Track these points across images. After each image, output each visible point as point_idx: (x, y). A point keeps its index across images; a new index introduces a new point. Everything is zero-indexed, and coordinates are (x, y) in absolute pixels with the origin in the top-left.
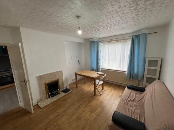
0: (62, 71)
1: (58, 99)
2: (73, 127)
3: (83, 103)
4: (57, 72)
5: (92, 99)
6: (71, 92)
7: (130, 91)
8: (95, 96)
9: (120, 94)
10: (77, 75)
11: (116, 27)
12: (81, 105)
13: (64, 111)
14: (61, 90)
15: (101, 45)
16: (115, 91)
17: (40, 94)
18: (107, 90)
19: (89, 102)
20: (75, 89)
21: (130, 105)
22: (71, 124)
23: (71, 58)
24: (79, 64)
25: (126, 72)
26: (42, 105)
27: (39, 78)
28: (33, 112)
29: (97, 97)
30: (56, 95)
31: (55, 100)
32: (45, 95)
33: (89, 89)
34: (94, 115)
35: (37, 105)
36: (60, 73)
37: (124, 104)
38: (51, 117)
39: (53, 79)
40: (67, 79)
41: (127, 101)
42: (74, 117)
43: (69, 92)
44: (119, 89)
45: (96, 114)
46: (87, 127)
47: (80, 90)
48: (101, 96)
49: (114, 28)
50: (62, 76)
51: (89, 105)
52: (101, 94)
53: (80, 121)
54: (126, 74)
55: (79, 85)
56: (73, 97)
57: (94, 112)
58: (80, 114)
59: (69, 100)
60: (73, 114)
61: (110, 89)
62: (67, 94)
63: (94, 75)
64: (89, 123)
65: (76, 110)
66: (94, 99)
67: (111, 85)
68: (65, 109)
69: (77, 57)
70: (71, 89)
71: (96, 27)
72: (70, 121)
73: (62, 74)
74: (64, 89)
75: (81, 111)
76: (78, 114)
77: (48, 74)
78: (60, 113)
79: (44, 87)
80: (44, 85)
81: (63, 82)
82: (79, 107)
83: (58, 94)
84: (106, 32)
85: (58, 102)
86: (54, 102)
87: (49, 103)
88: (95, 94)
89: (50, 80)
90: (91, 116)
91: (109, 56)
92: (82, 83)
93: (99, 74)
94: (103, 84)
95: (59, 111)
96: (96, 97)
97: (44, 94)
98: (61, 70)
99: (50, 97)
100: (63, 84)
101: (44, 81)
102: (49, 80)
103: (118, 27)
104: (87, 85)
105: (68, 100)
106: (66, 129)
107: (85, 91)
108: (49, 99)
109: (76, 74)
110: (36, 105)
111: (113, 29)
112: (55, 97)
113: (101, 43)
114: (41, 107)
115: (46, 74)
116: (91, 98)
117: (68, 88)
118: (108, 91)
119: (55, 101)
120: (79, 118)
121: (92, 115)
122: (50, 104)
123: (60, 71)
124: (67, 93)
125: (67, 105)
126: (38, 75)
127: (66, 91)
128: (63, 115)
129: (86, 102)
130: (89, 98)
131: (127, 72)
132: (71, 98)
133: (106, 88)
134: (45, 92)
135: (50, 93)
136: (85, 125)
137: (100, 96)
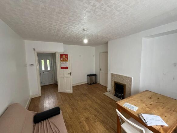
0: (131, 78)
3: (102, 115)
4: (126, 77)
5: (109, 127)
27: (112, 75)
42: (88, 107)
51: (97, 120)
53: (83, 109)
58: (89, 110)
60: (91, 107)
64: (79, 113)
73: (131, 82)
75: (91, 112)
101: (114, 79)
120: (86, 109)
125: (102, 104)
129: (103, 119)
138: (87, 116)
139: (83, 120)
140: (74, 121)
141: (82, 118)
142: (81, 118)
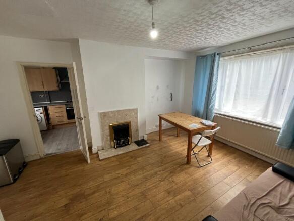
0: (136, 110)
1: (125, 153)
2: (129, 207)
3: (160, 171)
4: (129, 110)
5: (179, 169)
6: (148, 146)
7: (279, 180)
8: (188, 166)
9: (250, 178)
10: (162, 121)
11: (258, 10)
12: (156, 173)
13: (126, 175)
14: (134, 140)
15: (220, 62)
16: (239, 168)
17: (103, 140)
18: (217, 160)
19: (171, 173)
20: (156, 142)
21: (261, 217)
22: (128, 200)
23: (158, 87)
24: (172, 100)
25: (281, 131)
26: (103, 156)
27: (101, 115)
28: (89, 161)
29: (192, 169)
30: (125, 145)
31: (121, 152)
32: (109, 142)
33: (181, 149)
34: (172, 201)
35: (97, 153)
36: (134, 112)
37: (245, 207)
38: (107, 177)
39: (121, 121)
40: (144, 124)
41: (259, 202)
42: (137, 191)
43: (144, 146)
44: (251, 166)
45: (175, 201)
46: (151, 217)
47: (165, 147)
48: (201, 169)
49: (254, 14)
50: (137, 118)
51: (170, 179)
52: (202, 164)
53: (144, 201)
54: (280, 135)
55: (164, 138)
56: (148, 156)
57: (175, 196)
58: (149, 188)
59: (140, 159)
60: (138, 185)
61: (226, 159)
62: (141, 149)
63: (193, 124)
64: (157, 211)
65: (144, 180)
66: (182, 170)
67: (234, 153)
68: (129, 171)
69: (168, 86)
70: (149, 142)
71: (201, 18)
72: (130, 194)
73: (137, 114)
74: (139, 139)
75: (152, 186)
76: (145, 189)
77: (114, 111)
78: (119, 175)
79: (108, 131)
80: (107, 128)
81: (138, 127)
82: (152, 176)
83: (128, 144)
84: (231, 28)
85: (124, 157)
86: (118, 155)
87: (111, 156)
88: (188, 162)
89: (117, 122)
90: (165, 200)
91: (237, 87)
92: (173, 135)
93: (203, 124)
94: (210, 146)
95: (120, 171)
96: (189, 168)
97: (107, 141)
98: (135, 107)
99: (116, 147)
100: (137, 130)
101: (107, 121)
102: (116, 120)
103: (268, 10)
104: (180, 141)
105: (138, 159)
106: (119, 204)
107: (172, 150)
108: (114, 150)
109: (161, 118)
110: (95, 154)
111: (252, 18)
112: (122, 148)
113: (221, 59)
114: (101, 159)
115: (112, 112)
116: (179, 167)
117: (145, 138)
118: (219, 163)
119: (120, 154)
120: (144, 195)
121: (168, 199)
122: (113, 157)
123: (133, 110)
124: (140, 147)
125: (134, 167)
126: (100, 112)
127: (141, 142)
128: (123, 181)
129: (167, 172)
130: (175, 167)
131: (284, 131)
132: (144, 157)
133: (216, 155)
134: (109, 138)
135: (115, 141)
136: (150, 214)
137: (198, 167)
138: (164, 192)
139: (173, 200)
140: (178, 218)
141: (170, 201)
142: (169, 204)
